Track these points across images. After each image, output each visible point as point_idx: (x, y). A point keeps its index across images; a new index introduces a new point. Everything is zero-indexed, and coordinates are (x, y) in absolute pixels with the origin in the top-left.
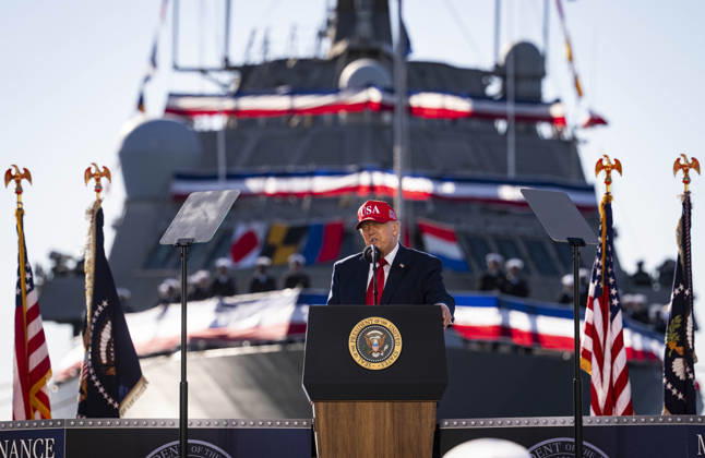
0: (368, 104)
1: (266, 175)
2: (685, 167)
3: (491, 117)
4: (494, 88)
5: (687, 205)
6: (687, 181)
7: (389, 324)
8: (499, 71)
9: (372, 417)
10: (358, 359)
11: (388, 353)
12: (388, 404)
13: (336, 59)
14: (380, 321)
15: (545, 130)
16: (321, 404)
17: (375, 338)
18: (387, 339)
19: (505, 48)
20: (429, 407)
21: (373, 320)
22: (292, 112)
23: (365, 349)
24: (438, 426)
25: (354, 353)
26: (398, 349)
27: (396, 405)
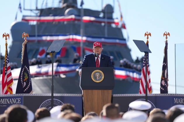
0: (72, 19)
2: (167, 35)
4: (101, 15)
5: (167, 44)
6: (167, 38)
7: (101, 72)
8: (103, 11)
9: (97, 93)
10: (93, 80)
11: (101, 79)
12: (100, 91)
13: (64, 8)
14: (99, 71)
16: (85, 91)
17: (98, 75)
18: (100, 75)
20: (110, 91)
21: (97, 71)
22: (54, 20)
23: (95, 78)
24: (112, 96)
25: (92, 78)
26: (103, 77)
27: (103, 91)
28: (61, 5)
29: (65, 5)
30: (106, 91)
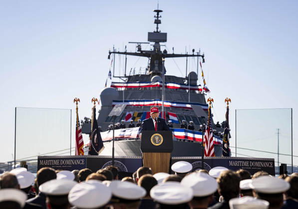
0: (157, 85)
1: (134, 101)
2: (228, 101)
3: (185, 89)
4: (186, 82)
5: (228, 109)
6: (228, 104)
7: (160, 135)
8: (187, 78)
9: (156, 156)
10: (153, 143)
11: (160, 142)
12: (159, 154)
13: (150, 75)
14: (158, 134)
15: (197, 92)
16: (144, 153)
17: (157, 138)
18: (160, 139)
19: (188, 73)
20: (169, 154)
21: (157, 134)
22: (140, 87)
23: (155, 141)
24: (171, 158)
25: (152, 142)
26: (162, 141)
27: (162, 153)
28: (148, 73)
29: (151, 72)
30: (164, 154)
